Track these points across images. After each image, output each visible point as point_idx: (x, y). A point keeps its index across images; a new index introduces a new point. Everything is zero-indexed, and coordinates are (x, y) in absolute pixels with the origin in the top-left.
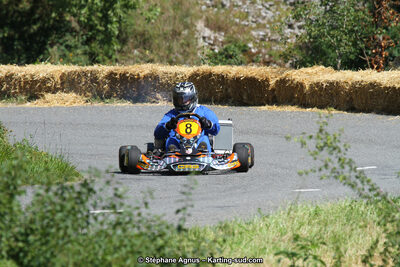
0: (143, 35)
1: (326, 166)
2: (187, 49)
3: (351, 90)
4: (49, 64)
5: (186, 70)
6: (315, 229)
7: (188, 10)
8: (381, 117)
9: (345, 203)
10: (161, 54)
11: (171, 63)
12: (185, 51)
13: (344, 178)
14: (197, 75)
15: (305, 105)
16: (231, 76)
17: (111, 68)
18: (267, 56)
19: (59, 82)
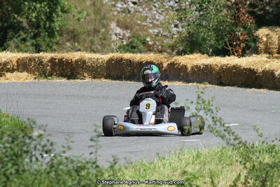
0: (73, 32)
2: (104, 42)
3: (219, 70)
4: (8, 52)
5: (106, 57)
6: (197, 168)
7: (105, 14)
8: (241, 89)
9: (217, 149)
10: (86, 45)
11: (94, 52)
12: (102, 43)
13: (217, 132)
14: (113, 60)
15: (188, 81)
16: (136, 60)
17: (52, 55)
18: (160, 47)
19: (16, 65)
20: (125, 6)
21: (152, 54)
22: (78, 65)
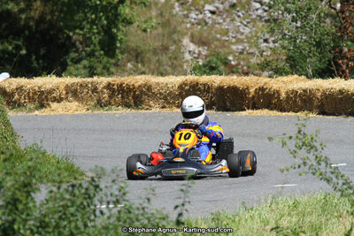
0: (136, 50)
1: (305, 164)
2: (176, 62)
3: (322, 96)
4: (54, 77)
5: (174, 81)
6: (294, 220)
7: (175, 27)
9: (320, 197)
10: (152, 67)
11: (162, 75)
12: (173, 64)
13: (321, 174)
14: (186, 85)
15: (282, 110)
16: (216, 85)
17: (110, 79)
18: (245, 68)
19: (64, 92)
20: (200, 16)
21: (235, 77)
22: (142, 92)
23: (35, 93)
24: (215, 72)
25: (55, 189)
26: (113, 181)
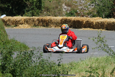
0: (47, 8)
1: (100, 47)
2: (60, 12)
3: (107, 24)
4: (20, 16)
5: (59, 18)
6: (97, 64)
7: (60, 1)
9: (105, 57)
10: (52, 13)
11: (56, 16)
13: (105, 50)
14: (63, 20)
15: (94, 28)
16: (73, 20)
17: (38, 17)
18: (83, 14)
19: (23, 21)
21: (79, 17)
22: (49, 22)
23: (14, 22)
24: (73, 15)
25: (19, 54)
26: (38, 51)
